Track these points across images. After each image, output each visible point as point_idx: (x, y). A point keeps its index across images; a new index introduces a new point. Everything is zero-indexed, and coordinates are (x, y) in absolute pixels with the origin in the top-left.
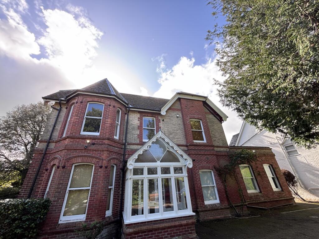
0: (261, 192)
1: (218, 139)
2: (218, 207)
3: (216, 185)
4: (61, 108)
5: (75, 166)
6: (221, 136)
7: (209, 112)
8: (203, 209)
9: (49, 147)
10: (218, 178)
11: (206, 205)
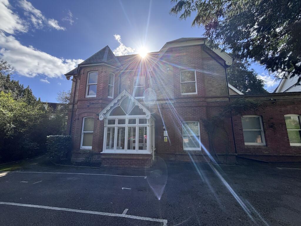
0: (267, 145)
1: (215, 88)
2: (197, 153)
3: (200, 135)
4: (77, 80)
5: (85, 118)
6: (221, 84)
7: (209, 57)
8: (181, 153)
9: (74, 107)
10: (203, 129)
11: (185, 151)
